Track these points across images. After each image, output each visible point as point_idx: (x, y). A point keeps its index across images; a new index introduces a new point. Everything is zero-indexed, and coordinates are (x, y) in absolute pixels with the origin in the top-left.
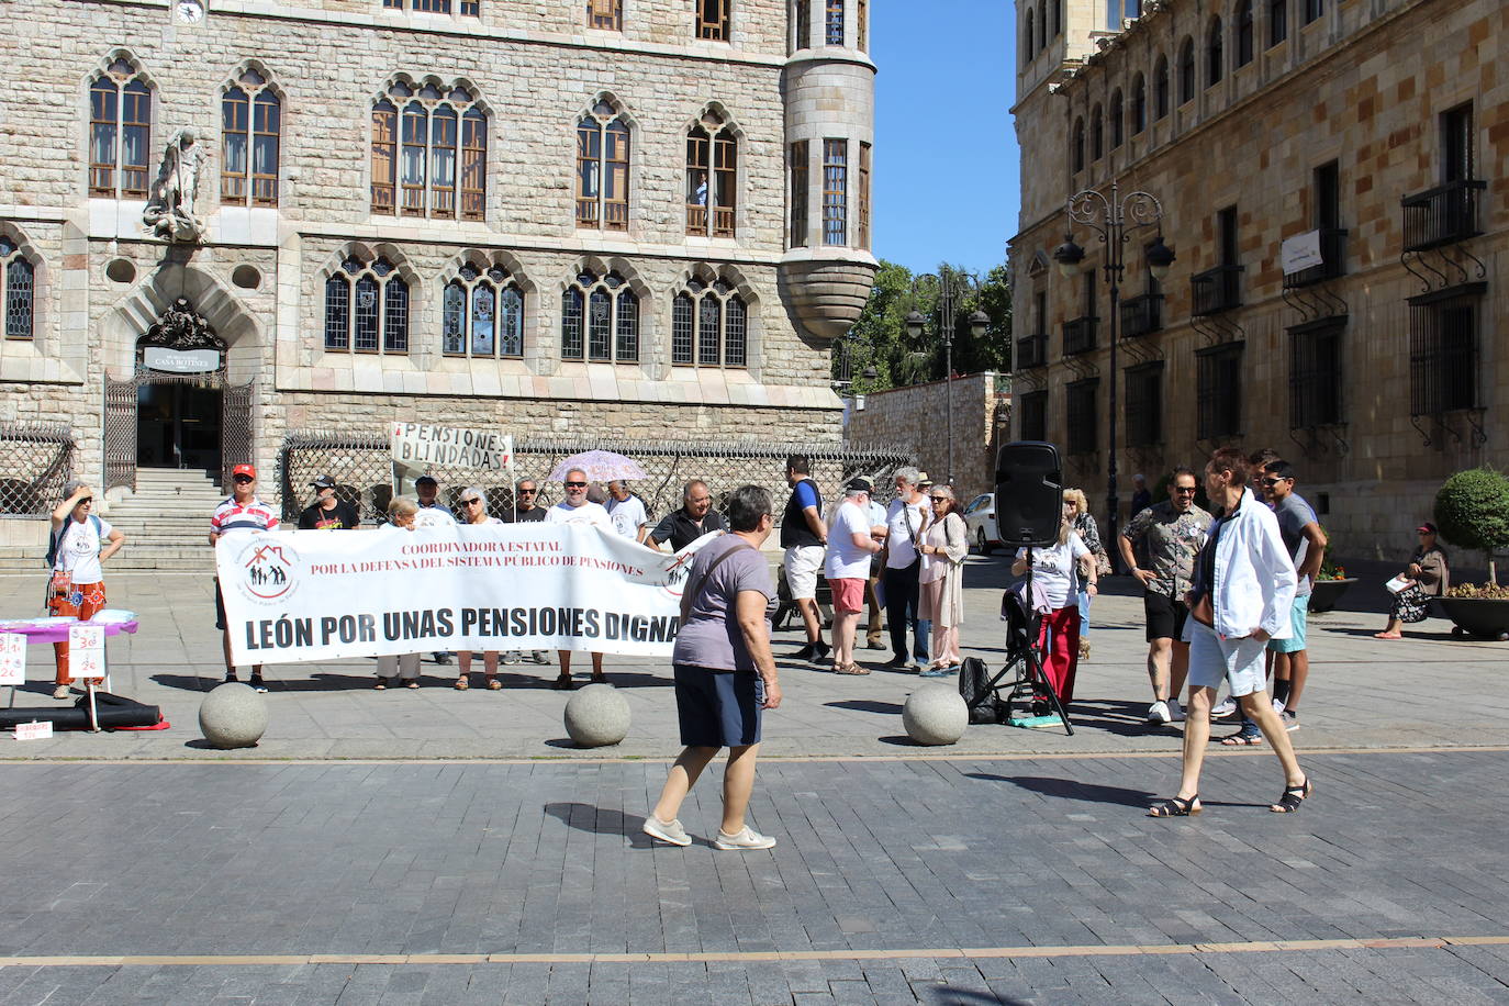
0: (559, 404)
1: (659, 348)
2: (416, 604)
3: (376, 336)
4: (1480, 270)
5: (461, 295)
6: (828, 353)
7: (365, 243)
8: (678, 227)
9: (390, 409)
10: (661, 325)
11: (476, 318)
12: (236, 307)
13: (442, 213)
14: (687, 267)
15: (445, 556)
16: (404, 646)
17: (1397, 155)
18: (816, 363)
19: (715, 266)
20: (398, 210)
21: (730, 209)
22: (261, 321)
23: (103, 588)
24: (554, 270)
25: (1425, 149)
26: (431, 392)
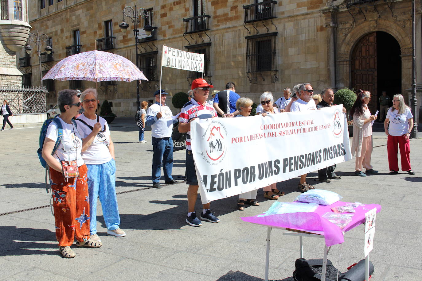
4: (209, 39)
15: (278, 130)
17: (177, 7)
18: (12, 60)
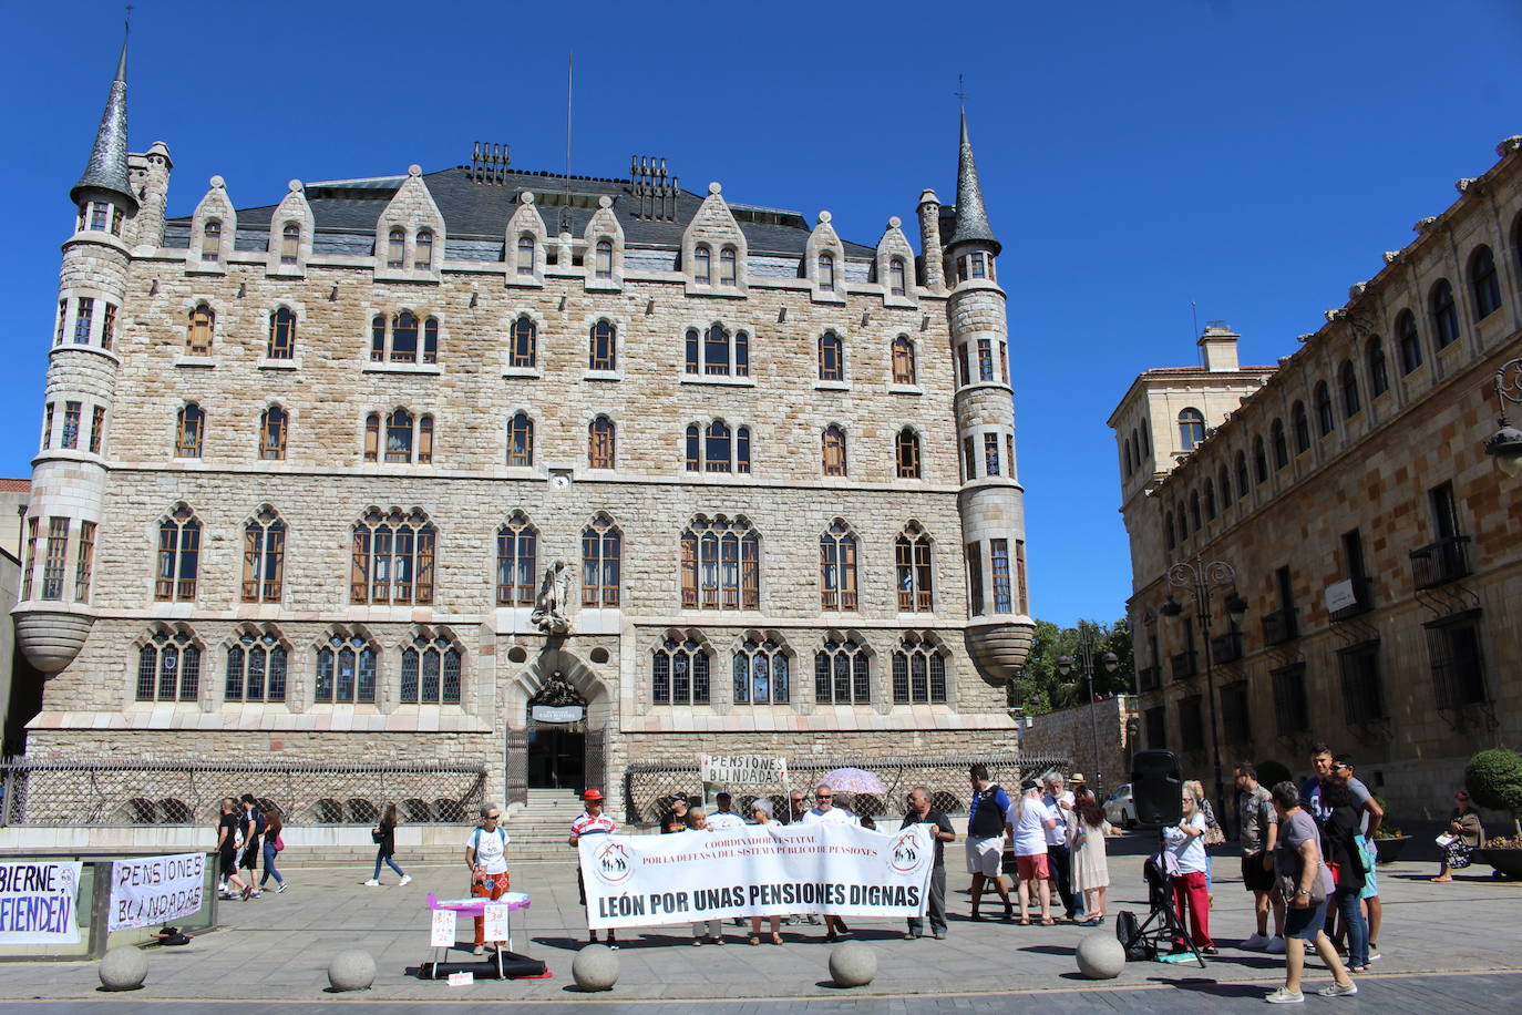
0: (816, 735)
1: (884, 692)
2: (717, 884)
3: (688, 692)
4: (1475, 599)
5: (745, 661)
6: (1004, 689)
7: (679, 629)
8: (893, 607)
9: (698, 742)
10: (885, 675)
11: (756, 677)
12: (593, 676)
13: (730, 606)
14: (900, 634)
15: (736, 848)
16: (710, 914)
17: (1401, 522)
18: (996, 696)
19: (920, 633)
20: (700, 606)
21: (928, 592)
22: (610, 685)
23: (507, 876)
24: (808, 641)
25: (1421, 516)
26: (727, 730)
